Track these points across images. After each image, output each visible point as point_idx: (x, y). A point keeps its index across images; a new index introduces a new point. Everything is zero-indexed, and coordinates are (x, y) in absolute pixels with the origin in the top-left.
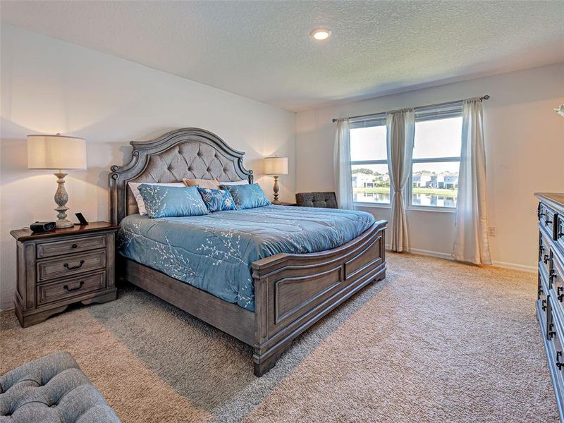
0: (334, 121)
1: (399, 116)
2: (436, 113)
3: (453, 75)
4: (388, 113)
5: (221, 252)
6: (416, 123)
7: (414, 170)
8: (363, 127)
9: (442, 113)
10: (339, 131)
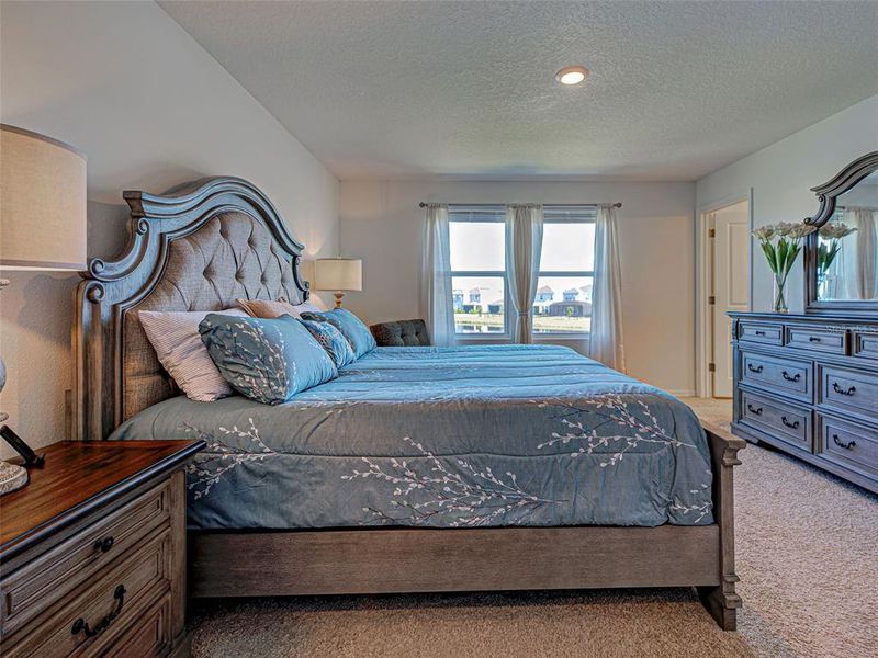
0: (422, 205)
1: (522, 212)
2: (565, 215)
3: (596, 173)
4: (508, 206)
5: (617, 438)
6: (545, 225)
7: (540, 286)
8: (467, 221)
9: (572, 215)
10: (433, 223)
